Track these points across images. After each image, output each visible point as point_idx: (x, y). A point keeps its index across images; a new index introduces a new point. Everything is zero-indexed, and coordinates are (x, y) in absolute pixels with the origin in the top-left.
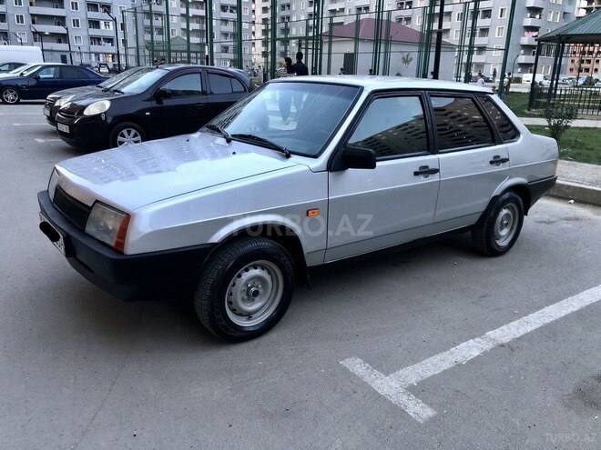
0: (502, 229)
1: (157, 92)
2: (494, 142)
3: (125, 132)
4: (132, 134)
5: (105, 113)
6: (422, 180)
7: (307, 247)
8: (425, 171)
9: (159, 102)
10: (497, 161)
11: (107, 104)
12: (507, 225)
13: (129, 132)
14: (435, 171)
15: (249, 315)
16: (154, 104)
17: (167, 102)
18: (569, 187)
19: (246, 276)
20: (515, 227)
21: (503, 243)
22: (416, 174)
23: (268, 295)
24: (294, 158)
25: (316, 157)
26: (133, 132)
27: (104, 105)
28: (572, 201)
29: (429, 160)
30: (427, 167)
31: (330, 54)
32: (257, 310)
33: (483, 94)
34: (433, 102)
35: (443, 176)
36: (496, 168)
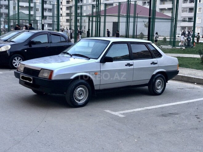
0: (158, 86)
1: (30, 42)
2: (152, 58)
3: (16, 58)
4: (19, 59)
5: (8, 50)
6: (128, 67)
7: (95, 83)
8: (129, 65)
9: (30, 46)
10: (153, 63)
11: (9, 47)
12: (160, 85)
13: (18, 58)
14: (132, 65)
15: (79, 101)
16: (28, 47)
17: (33, 46)
18: (195, 78)
19: (79, 89)
20: (163, 86)
21: (159, 91)
22: (126, 65)
23: (84, 95)
24: (91, 60)
25: (97, 59)
26: (19, 58)
27: (8, 47)
28: (196, 84)
29: (130, 62)
30: (129, 64)
31: (105, 22)
32: (82, 99)
33: (149, 43)
34: (132, 46)
35: (135, 67)
36: (153, 66)
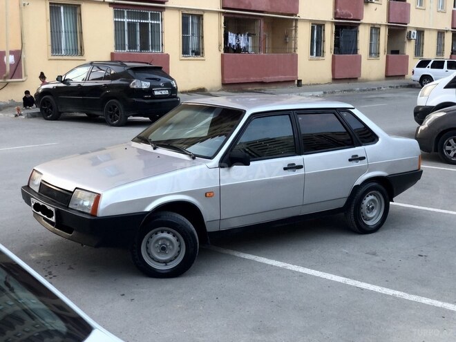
0: (369, 212)
2: (353, 145)
6: (291, 173)
7: (207, 217)
8: (292, 167)
10: (355, 158)
12: (373, 208)
14: (300, 167)
15: (166, 263)
20: (383, 210)
21: (372, 223)
22: (285, 169)
24: (198, 160)
25: (211, 158)
29: (297, 160)
30: (294, 164)
32: (171, 259)
33: (345, 110)
34: (300, 118)
35: (308, 170)
36: (355, 164)
